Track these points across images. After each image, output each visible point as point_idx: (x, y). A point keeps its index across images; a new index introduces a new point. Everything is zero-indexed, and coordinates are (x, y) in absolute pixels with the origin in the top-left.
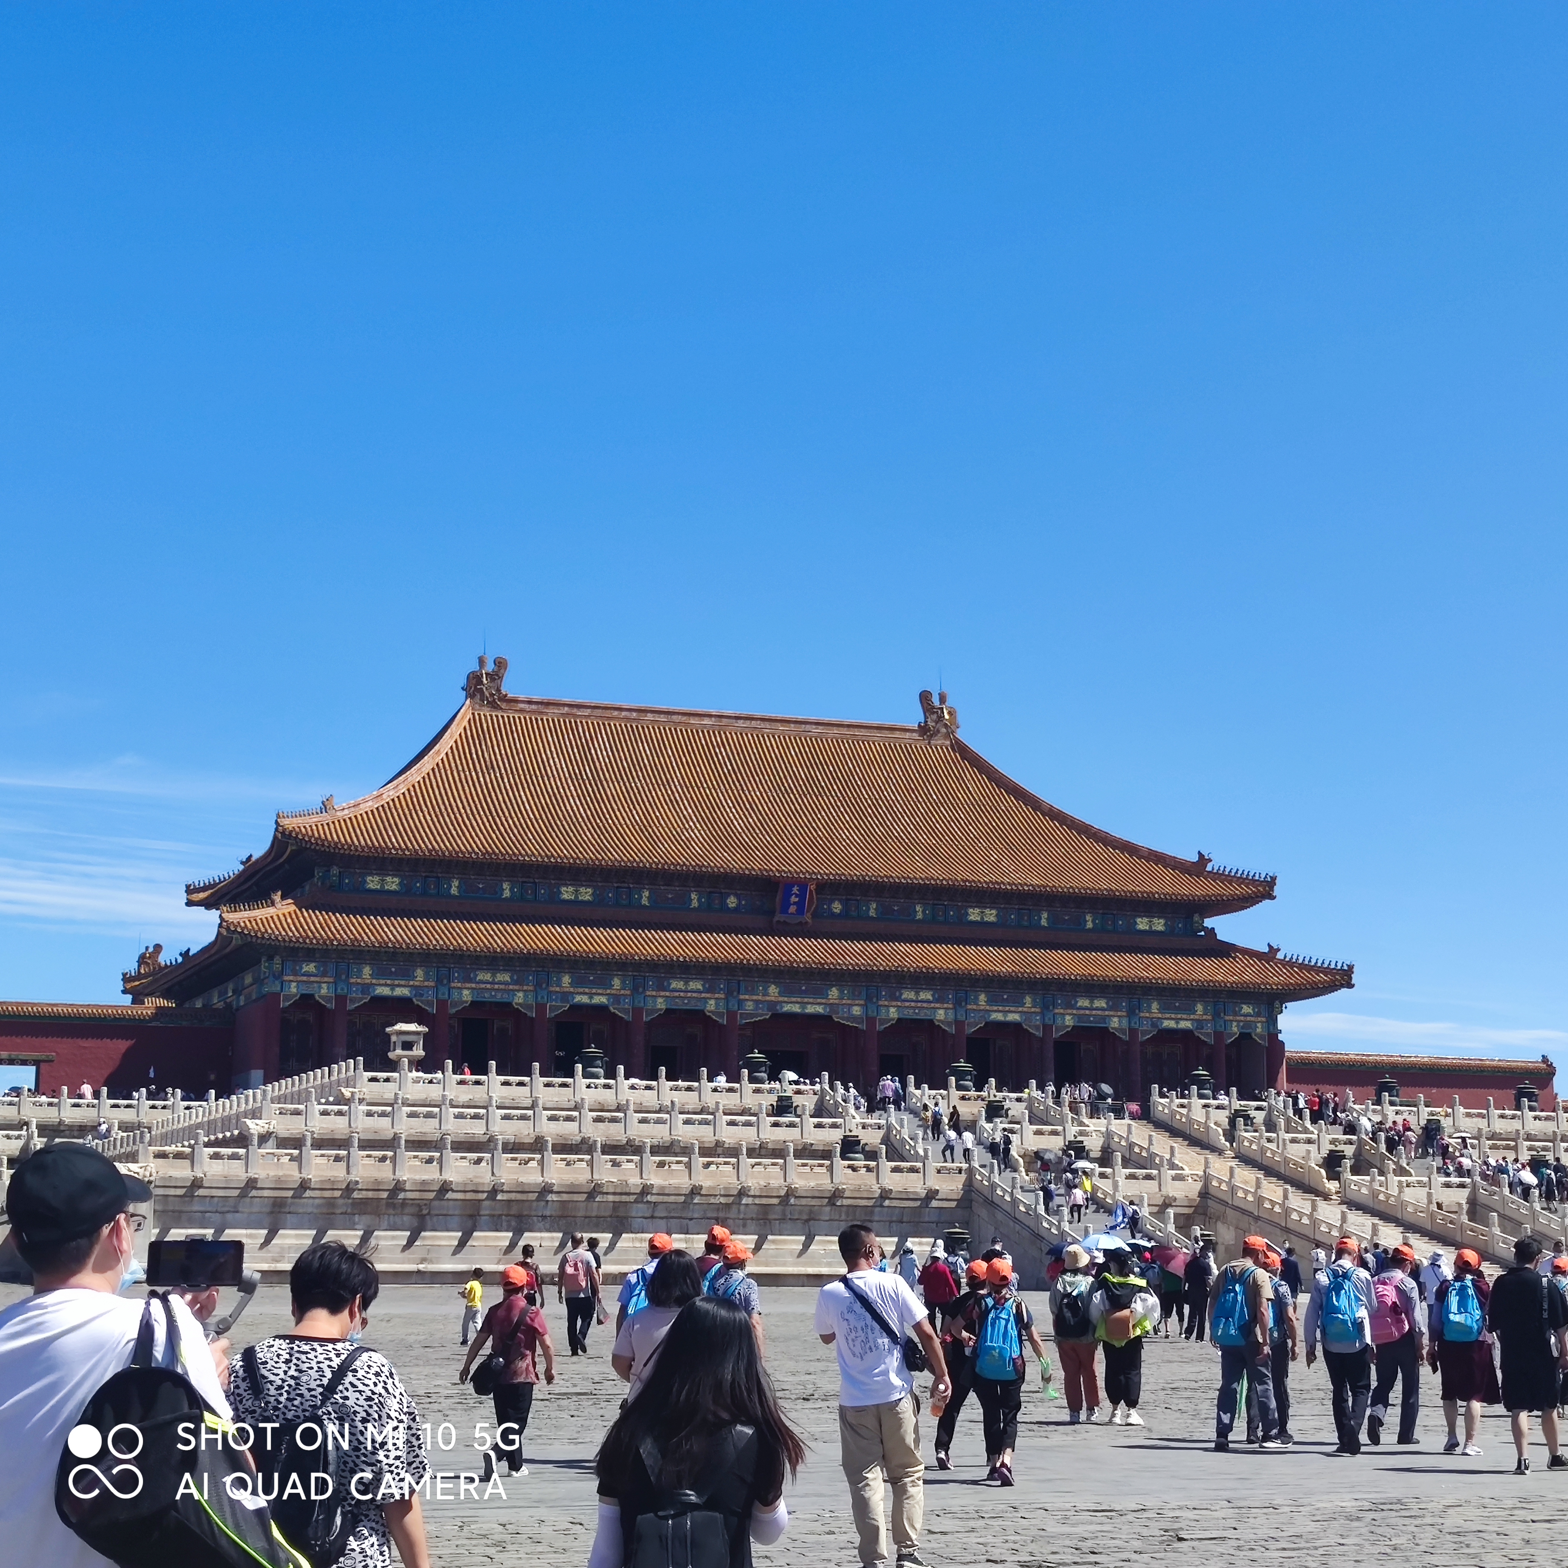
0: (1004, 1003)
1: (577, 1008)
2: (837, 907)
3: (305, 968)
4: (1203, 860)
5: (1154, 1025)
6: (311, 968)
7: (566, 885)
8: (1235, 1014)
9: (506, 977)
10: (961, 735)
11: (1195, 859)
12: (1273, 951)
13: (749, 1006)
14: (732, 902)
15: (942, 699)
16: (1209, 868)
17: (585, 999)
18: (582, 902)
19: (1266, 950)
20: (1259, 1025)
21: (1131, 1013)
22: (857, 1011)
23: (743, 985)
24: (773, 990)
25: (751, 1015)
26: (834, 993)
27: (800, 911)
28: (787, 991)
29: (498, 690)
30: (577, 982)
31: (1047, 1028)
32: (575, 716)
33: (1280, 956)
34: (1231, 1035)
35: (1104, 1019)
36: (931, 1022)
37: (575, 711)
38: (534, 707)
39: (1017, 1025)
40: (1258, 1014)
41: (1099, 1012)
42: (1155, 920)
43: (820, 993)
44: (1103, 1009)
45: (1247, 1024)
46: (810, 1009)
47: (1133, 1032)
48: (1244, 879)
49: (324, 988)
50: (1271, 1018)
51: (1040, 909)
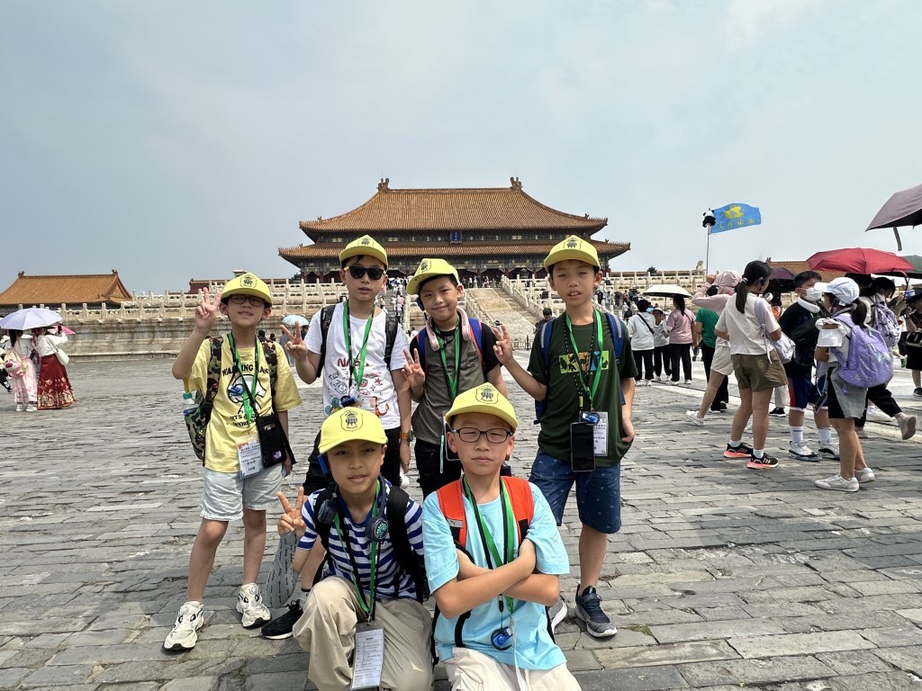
2: (472, 238)
3: (310, 264)
4: (587, 216)
6: (312, 264)
10: (524, 189)
11: (584, 216)
12: (607, 241)
14: (439, 239)
15: (517, 178)
16: (589, 218)
22: (474, 267)
26: (467, 262)
27: (458, 240)
29: (387, 188)
31: (534, 269)
33: (609, 242)
36: (497, 269)
37: (409, 192)
38: (397, 191)
43: (462, 263)
48: (599, 220)
49: (316, 270)
50: (606, 262)
51: (535, 234)
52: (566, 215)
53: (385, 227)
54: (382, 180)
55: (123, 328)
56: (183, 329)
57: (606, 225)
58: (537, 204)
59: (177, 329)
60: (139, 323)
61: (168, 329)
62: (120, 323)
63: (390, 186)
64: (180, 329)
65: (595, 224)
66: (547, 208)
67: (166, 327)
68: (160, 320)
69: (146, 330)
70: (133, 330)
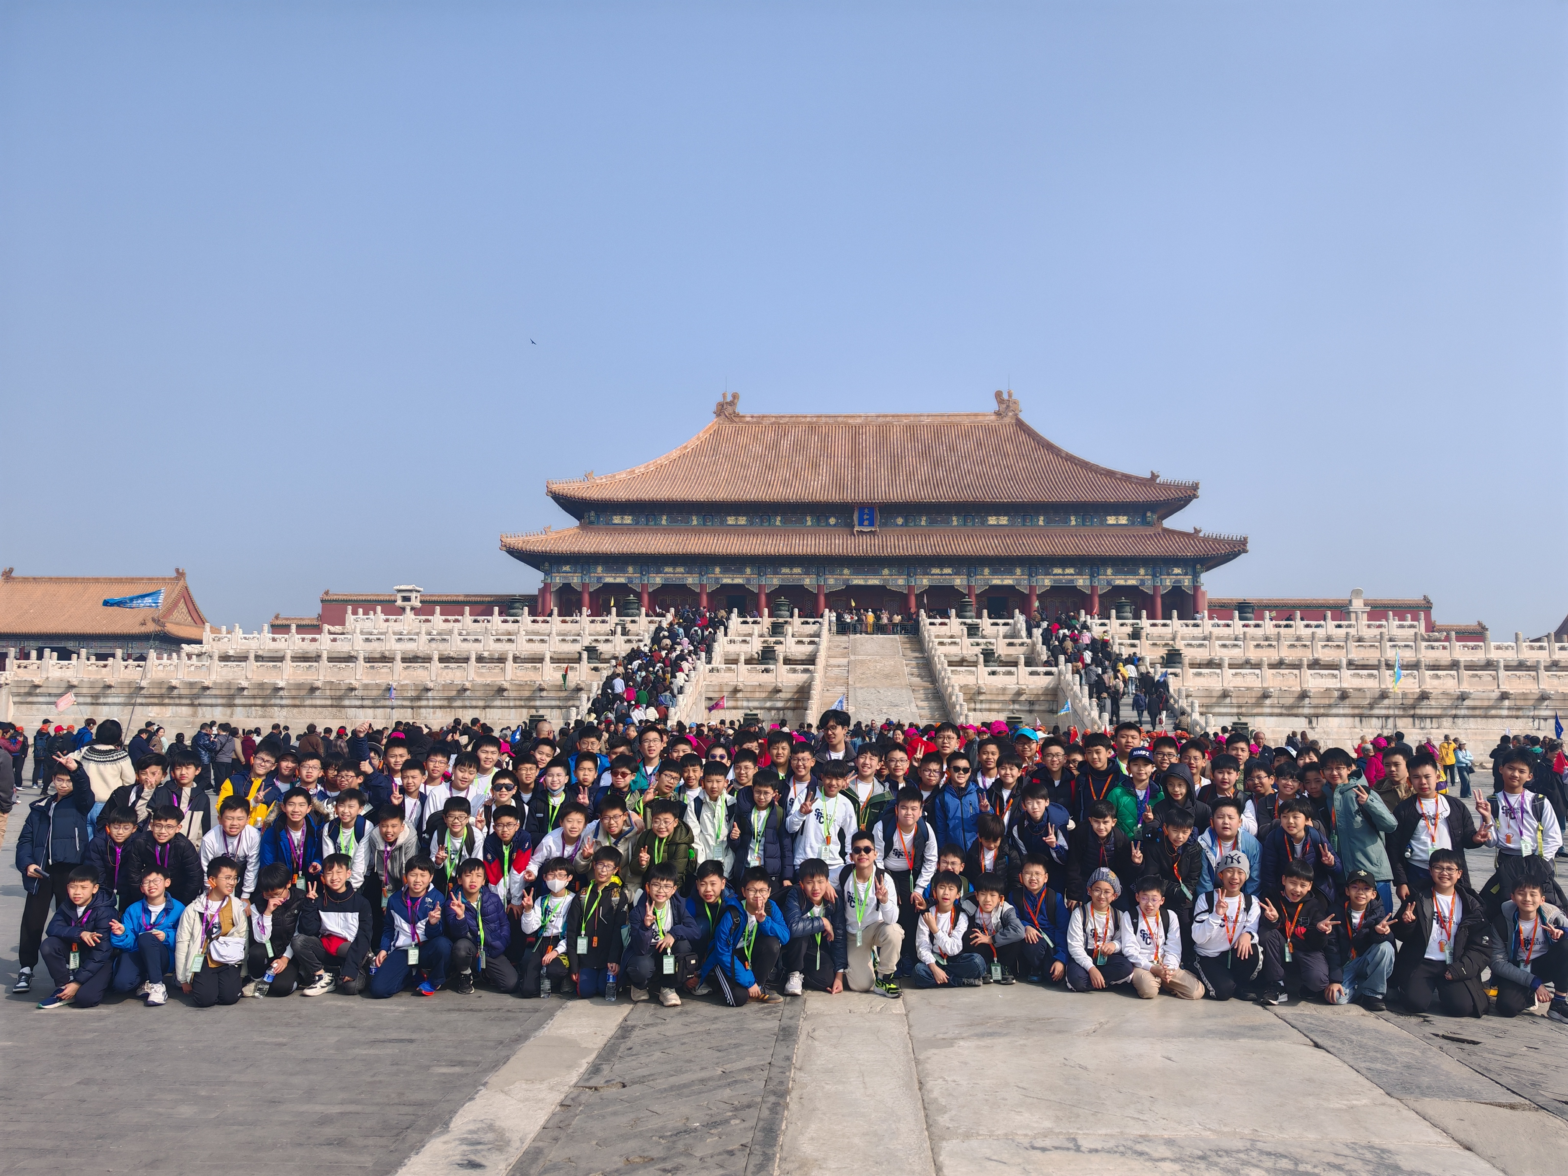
0: (1002, 573)
1: (724, 586)
3: (564, 569)
4: (1154, 477)
5: (1109, 583)
6: (567, 568)
7: (730, 516)
8: (1169, 574)
9: (682, 570)
10: (1023, 417)
11: (1149, 476)
12: (1197, 531)
13: (831, 581)
14: (832, 521)
15: (1010, 395)
16: (1158, 481)
17: (729, 581)
18: (740, 525)
19: (1193, 531)
20: (1186, 581)
21: (1092, 576)
22: (901, 582)
23: (827, 569)
24: (846, 571)
25: (831, 586)
26: (886, 571)
27: (871, 524)
28: (856, 572)
29: (734, 412)
30: (724, 571)
31: (1032, 588)
32: (779, 424)
33: (1201, 535)
34: (1166, 587)
35: (1072, 581)
36: (952, 587)
37: (779, 420)
38: (755, 420)
39: (1011, 587)
40: (1186, 574)
41: (1069, 577)
42: (1121, 517)
43: (876, 573)
44: (1071, 575)
45: (1179, 581)
46: (871, 582)
47: (1093, 588)
48: (1178, 487)
49: (575, 580)
50: (1196, 576)
51: (1038, 514)
52: (1110, 474)
53: (721, 494)
54: (724, 396)
55: (180, 697)
56: (284, 702)
57: (1195, 496)
58: (1050, 447)
59: (273, 702)
60: (208, 688)
61: (259, 702)
62: (175, 688)
63: (741, 408)
64: (278, 702)
65: (1173, 494)
66: (1070, 459)
67: (254, 697)
68: (245, 684)
69: (220, 701)
70: (196, 702)
